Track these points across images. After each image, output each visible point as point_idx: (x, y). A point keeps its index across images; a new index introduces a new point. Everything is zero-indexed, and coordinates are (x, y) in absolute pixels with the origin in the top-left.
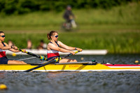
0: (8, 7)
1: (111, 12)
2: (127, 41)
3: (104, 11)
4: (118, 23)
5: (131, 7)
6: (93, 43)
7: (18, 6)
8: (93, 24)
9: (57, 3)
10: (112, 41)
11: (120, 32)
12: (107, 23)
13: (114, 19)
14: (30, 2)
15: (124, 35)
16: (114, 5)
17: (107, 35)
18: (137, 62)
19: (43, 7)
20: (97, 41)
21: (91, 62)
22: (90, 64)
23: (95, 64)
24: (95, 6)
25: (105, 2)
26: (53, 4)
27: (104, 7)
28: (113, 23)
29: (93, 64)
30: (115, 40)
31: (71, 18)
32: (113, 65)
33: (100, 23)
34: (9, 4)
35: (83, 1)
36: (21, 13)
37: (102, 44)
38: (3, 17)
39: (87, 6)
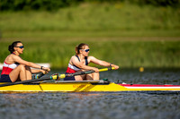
1: (57, 16)
3: (48, 14)
4: (66, 29)
5: (83, 9)
6: (34, 54)
8: (34, 31)
10: (59, 53)
12: (52, 29)
16: (61, 7)
17: (53, 44)
20: (39, 52)
22: (101, 84)
24: (37, 7)
27: (49, 9)
28: (61, 30)
29: (105, 84)
30: (62, 51)
33: (43, 29)
37: (45, 56)
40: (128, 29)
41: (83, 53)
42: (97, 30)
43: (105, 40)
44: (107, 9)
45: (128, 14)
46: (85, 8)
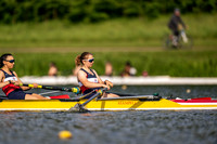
0: (74, 11)
7: (90, 9)
14: (107, 3)
19: (128, 11)
21: (151, 97)
22: (150, 100)
26: (144, 7)
29: (155, 100)
31: (180, 27)
32: (186, 101)
34: (75, 7)
35: (191, 2)
36: (94, 21)
38: (67, 27)
41: (86, 63)
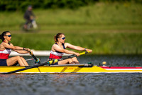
1: (78, 13)
2: (95, 42)
3: (71, 11)
4: (85, 23)
8: (59, 25)
9: (24, 3)
11: (87, 33)
12: (74, 23)
13: (82, 20)
15: (92, 36)
16: (81, 5)
18: (104, 63)
21: (87, 65)
23: (91, 66)
24: (62, 6)
25: (72, 2)
26: (19, 4)
27: (72, 8)
28: (81, 24)
33: (67, 23)
39: (54, 6)
40: (133, 23)
41: (61, 40)
42: (109, 24)
43: (115, 32)
44: (117, 8)
45: (134, 11)
46: (100, 6)
